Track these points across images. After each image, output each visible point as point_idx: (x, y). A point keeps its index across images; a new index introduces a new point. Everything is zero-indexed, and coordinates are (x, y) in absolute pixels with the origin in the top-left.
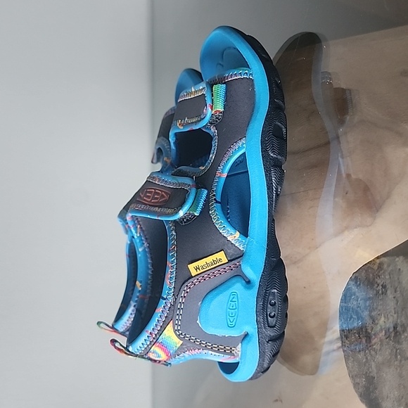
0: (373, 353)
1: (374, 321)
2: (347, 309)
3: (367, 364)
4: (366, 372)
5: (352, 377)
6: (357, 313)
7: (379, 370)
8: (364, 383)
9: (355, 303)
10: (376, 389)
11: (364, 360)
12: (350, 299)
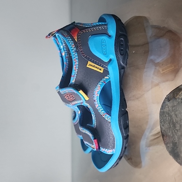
0: (176, 131)
1: (177, 116)
2: (163, 112)
3: (173, 137)
4: (173, 141)
5: (166, 144)
6: (168, 114)
7: (179, 138)
8: (171, 146)
9: (167, 109)
10: (177, 148)
11: (172, 135)
12: (165, 108)
